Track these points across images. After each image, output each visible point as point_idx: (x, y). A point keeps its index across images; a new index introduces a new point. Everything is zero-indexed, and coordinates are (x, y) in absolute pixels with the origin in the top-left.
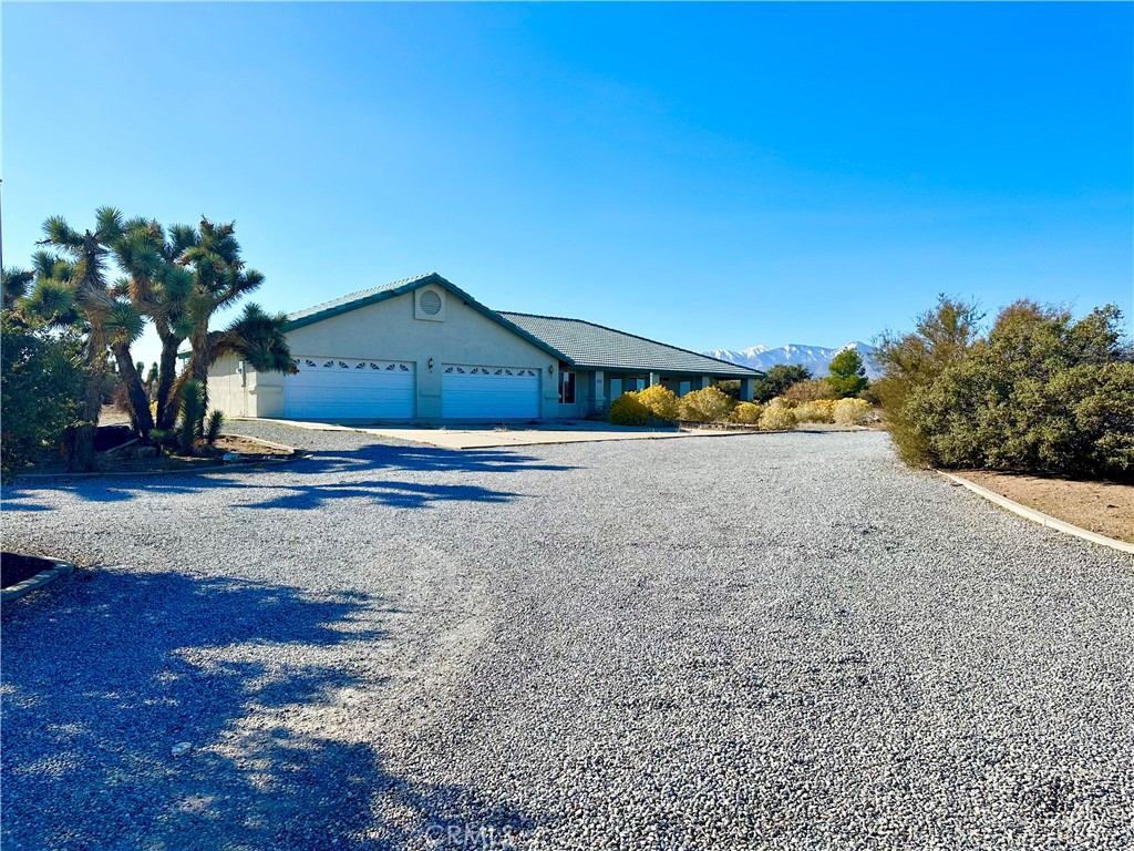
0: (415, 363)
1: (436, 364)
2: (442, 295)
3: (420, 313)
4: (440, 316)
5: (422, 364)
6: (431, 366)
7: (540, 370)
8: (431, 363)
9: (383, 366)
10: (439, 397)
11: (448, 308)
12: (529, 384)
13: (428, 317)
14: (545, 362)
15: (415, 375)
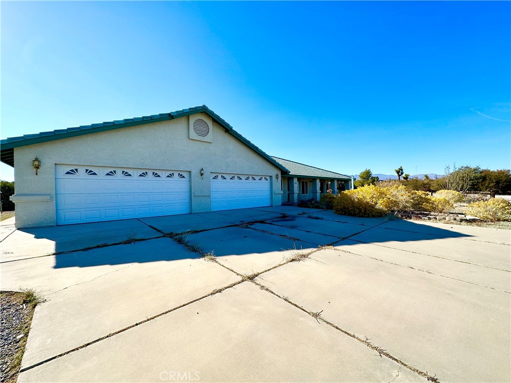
0: (190, 172)
1: (206, 172)
2: (210, 123)
3: (193, 134)
4: (208, 138)
5: (196, 172)
6: (202, 174)
7: (271, 177)
8: (203, 172)
9: (164, 175)
10: (209, 196)
11: (215, 133)
12: (264, 185)
13: (200, 138)
14: (274, 172)
15: (190, 181)
